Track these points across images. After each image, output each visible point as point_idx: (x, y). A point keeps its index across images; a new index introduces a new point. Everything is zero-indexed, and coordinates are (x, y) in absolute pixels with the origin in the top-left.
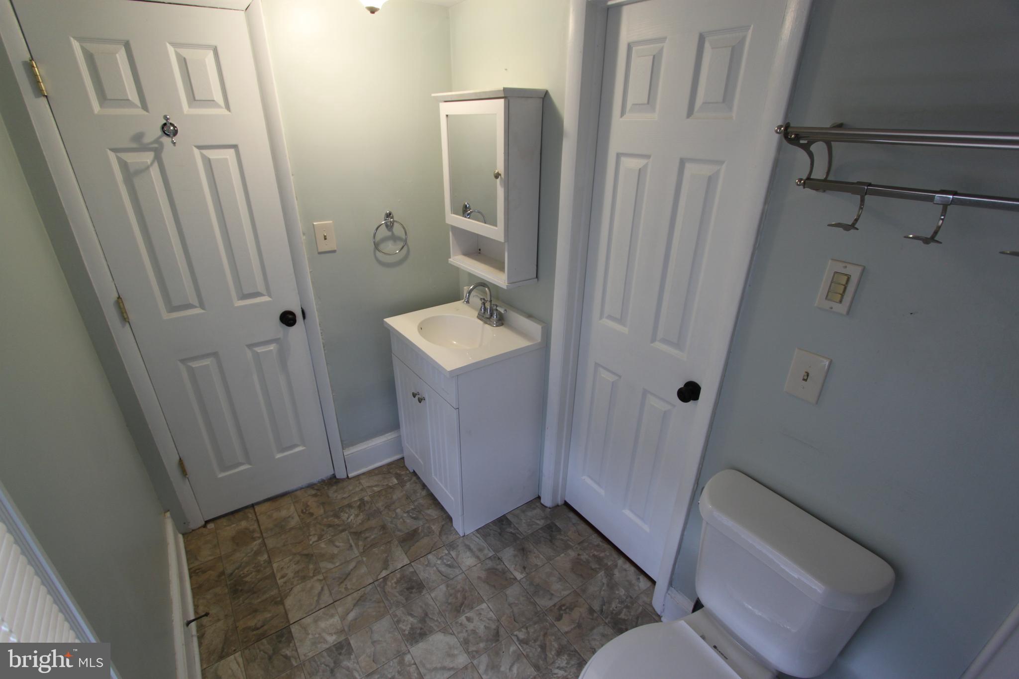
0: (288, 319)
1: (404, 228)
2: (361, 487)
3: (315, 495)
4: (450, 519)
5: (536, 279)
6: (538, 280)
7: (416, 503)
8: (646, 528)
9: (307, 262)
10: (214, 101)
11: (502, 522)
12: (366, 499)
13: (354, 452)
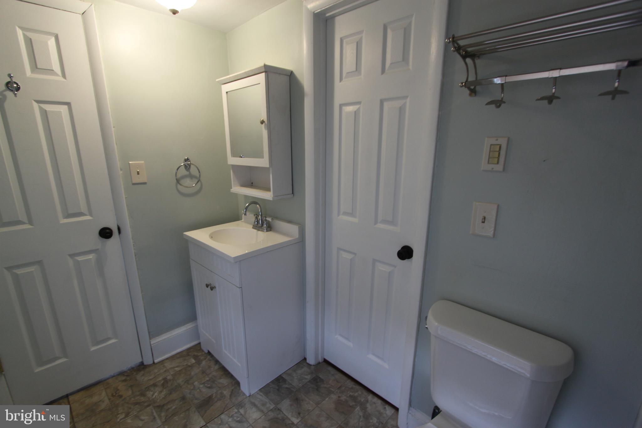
0: (106, 233)
1: (198, 169)
2: (165, 369)
3: (125, 381)
4: (238, 383)
5: (293, 195)
6: (294, 195)
7: (210, 376)
8: (386, 366)
9: (123, 191)
10: (53, 70)
11: (279, 380)
12: (169, 378)
13: (159, 341)
